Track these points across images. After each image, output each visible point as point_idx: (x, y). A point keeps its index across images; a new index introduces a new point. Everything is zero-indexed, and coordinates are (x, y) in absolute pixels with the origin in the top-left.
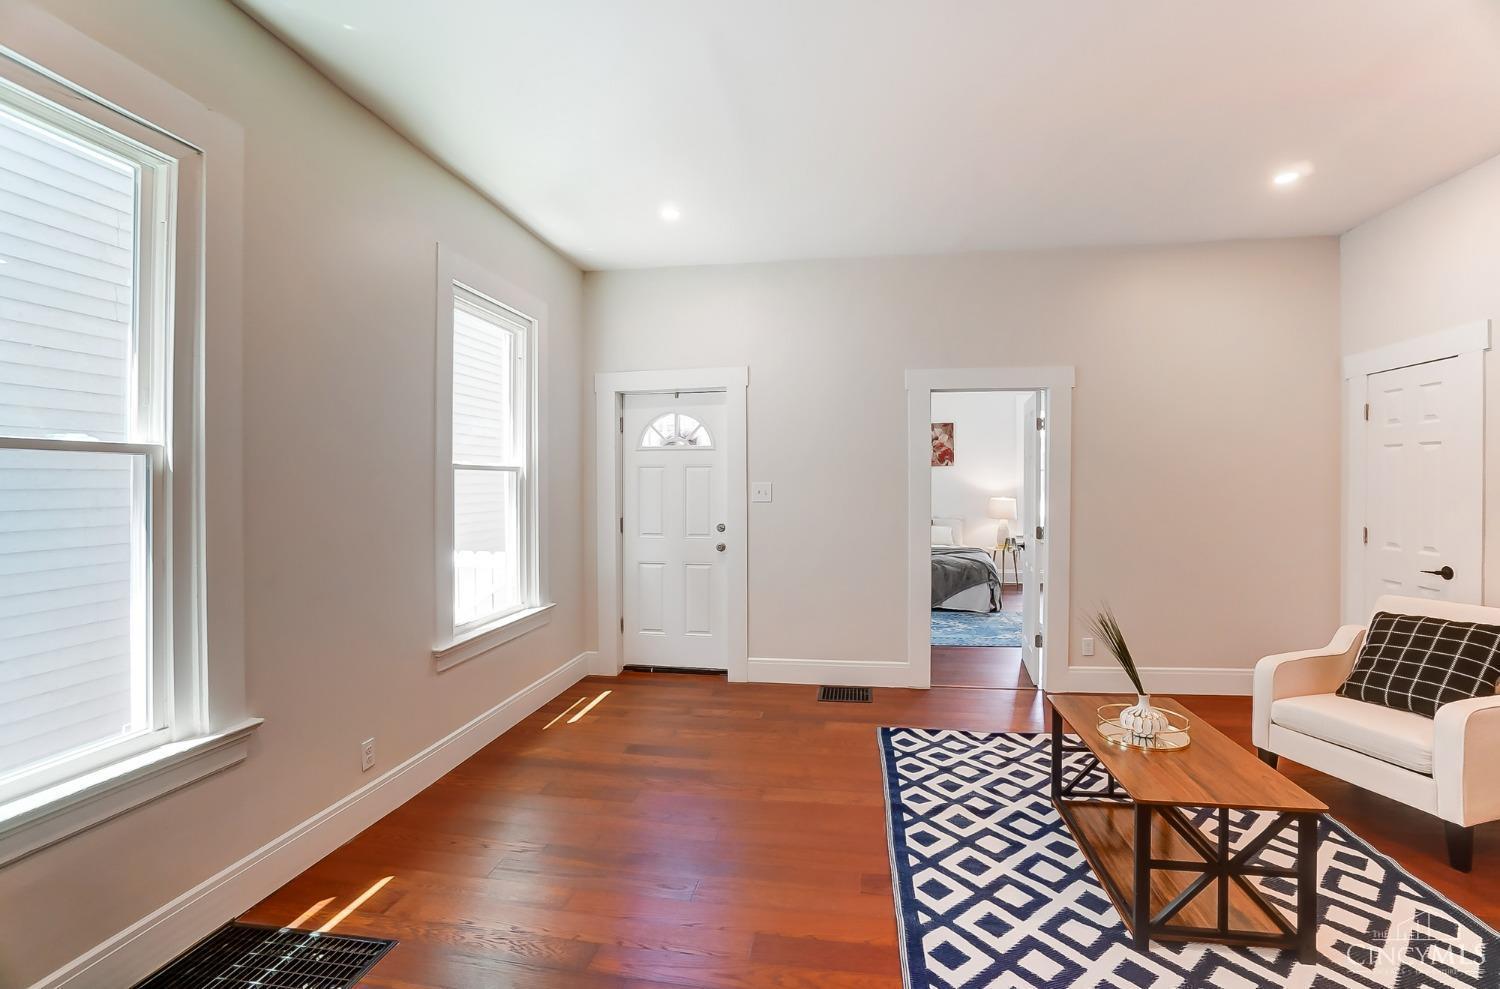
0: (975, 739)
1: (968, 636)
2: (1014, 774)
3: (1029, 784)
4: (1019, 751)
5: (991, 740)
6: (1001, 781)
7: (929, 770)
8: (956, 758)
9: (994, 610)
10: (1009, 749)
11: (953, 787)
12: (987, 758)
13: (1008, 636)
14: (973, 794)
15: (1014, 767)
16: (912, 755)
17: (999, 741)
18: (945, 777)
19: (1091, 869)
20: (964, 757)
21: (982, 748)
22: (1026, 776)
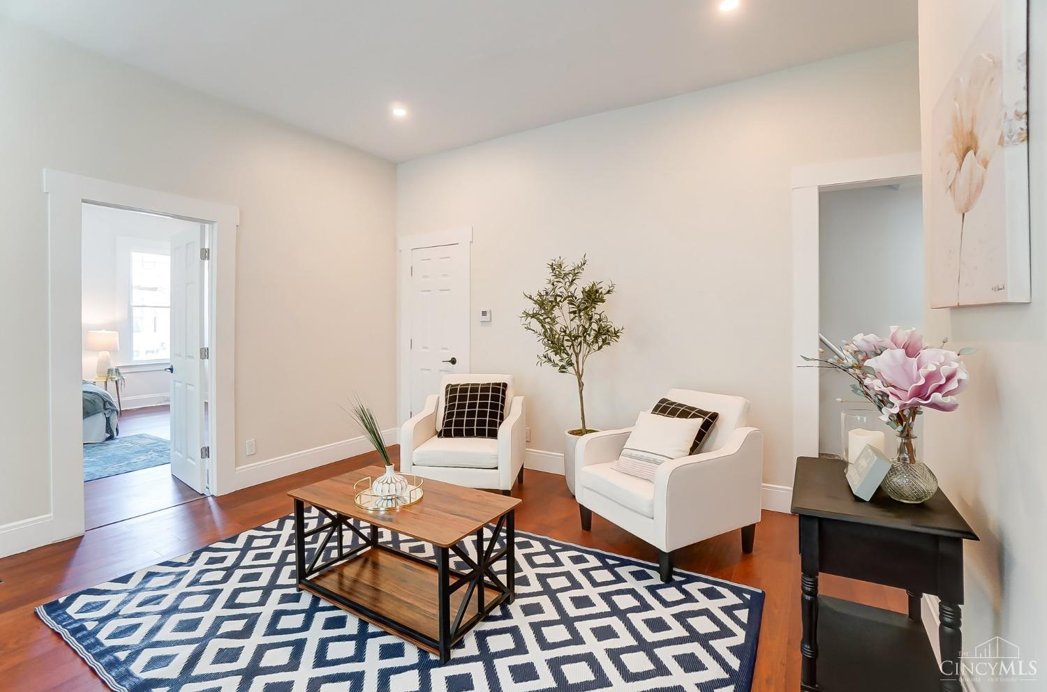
0: (181, 564)
1: (97, 468)
2: (245, 578)
3: (264, 581)
4: (232, 558)
5: (198, 558)
6: (236, 592)
7: (148, 623)
8: (173, 594)
9: (111, 438)
10: (223, 559)
11: (192, 625)
12: (206, 578)
13: (143, 458)
14: (219, 621)
15: (238, 574)
16: (114, 615)
17: (205, 556)
18: (175, 619)
19: (368, 623)
20: (182, 587)
21: (193, 571)
22: (256, 577)
